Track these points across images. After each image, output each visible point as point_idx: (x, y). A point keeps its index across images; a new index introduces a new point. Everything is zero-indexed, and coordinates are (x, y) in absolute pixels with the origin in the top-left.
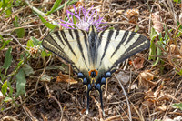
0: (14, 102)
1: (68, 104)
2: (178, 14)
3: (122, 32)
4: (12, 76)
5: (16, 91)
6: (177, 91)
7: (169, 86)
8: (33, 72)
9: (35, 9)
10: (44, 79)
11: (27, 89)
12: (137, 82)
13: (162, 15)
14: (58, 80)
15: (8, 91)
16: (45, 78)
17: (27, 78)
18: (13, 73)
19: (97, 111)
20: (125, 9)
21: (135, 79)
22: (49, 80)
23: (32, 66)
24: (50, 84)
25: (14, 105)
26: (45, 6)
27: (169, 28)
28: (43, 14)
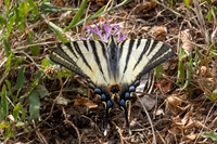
0: (26, 126)
1: (86, 131)
2: (210, 32)
3: (144, 41)
4: (25, 99)
5: (28, 114)
6: (208, 119)
7: (199, 112)
8: (49, 94)
9: (51, 24)
10: (61, 102)
11: (41, 112)
12: (163, 107)
13: (192, 33)
14: (76, 103)
15: (20, 115)
16: (61, 100)
17: (42, 100)
18: (26, 95)
19: (119, 138)
20: (152, 26)
21: (161, 103)
22: (66, 103)
23: (47, 87)
24: (66, 108)
25: (26, 131)
26: (63, 21)
27: (200, 48)
28: (60, 30)
